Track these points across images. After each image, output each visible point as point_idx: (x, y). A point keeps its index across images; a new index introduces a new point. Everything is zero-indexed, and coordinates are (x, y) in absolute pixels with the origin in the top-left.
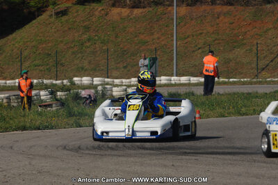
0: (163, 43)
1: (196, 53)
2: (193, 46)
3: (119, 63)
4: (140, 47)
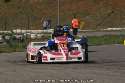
1: (69, 18)
2: (67, 15)
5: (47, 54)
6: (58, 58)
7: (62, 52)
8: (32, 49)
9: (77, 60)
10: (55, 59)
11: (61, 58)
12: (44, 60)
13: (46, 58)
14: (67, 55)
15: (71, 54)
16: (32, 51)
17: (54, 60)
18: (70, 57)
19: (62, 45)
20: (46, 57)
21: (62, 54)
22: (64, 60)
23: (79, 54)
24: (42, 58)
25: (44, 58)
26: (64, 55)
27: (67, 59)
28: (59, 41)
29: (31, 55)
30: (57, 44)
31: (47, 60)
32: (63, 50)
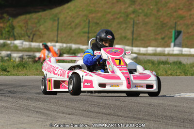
5: (91, 75)
6: (112, 85)
7: (118, 73)
8: (58, 70)
9: (145, 89)
10: (107, 86)
11: (117, 85)
12: (85, 86)
13: (89, 84)
14: (128, 79)
15: (134, 78)
16: (56, 73)
17: (105, 87)
18: (133, 84)
19: (117, 62)
20: (91, 81)
21: (118, 78)
22: (124, 87)
23: (149, 79)
24: (82, 84)
25: (86, 84)
26: (123, 80)
27: (129, 86)
28: (109, 56)
31: (92, 86)
32: (120, 70)
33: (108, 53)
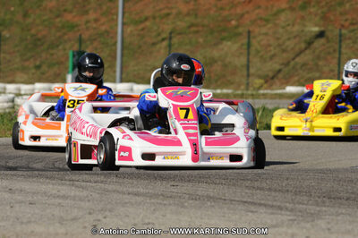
0: (103, 28)
1: (158, 46)
3: (27, 60)
4: (65, 34)
5: (131, 139)
6: (166, 155)
7: (182, 136)
8: (86, 125)
9: (227, 163)
10: (157, 157)
11: (175, 155)
12: (121, 158)
13: (126, 154)
14: (195, 145)
15: (207, 144)
16: (84, 131)
17: (154, 160)
18: (204, 153)
19: (183, 113)
20: (128, 149)
21: (178, 143)
22: (186, 161)
23: (235, 145)
24: (117, 153)
25: (122, 154)
26: (186, 147)
27: (195, 157)
28: (171, 102)
29: (80, 142)
30: (166, 110)
31: (130, 158)
32: (184, 128)
33: (169, 97)
